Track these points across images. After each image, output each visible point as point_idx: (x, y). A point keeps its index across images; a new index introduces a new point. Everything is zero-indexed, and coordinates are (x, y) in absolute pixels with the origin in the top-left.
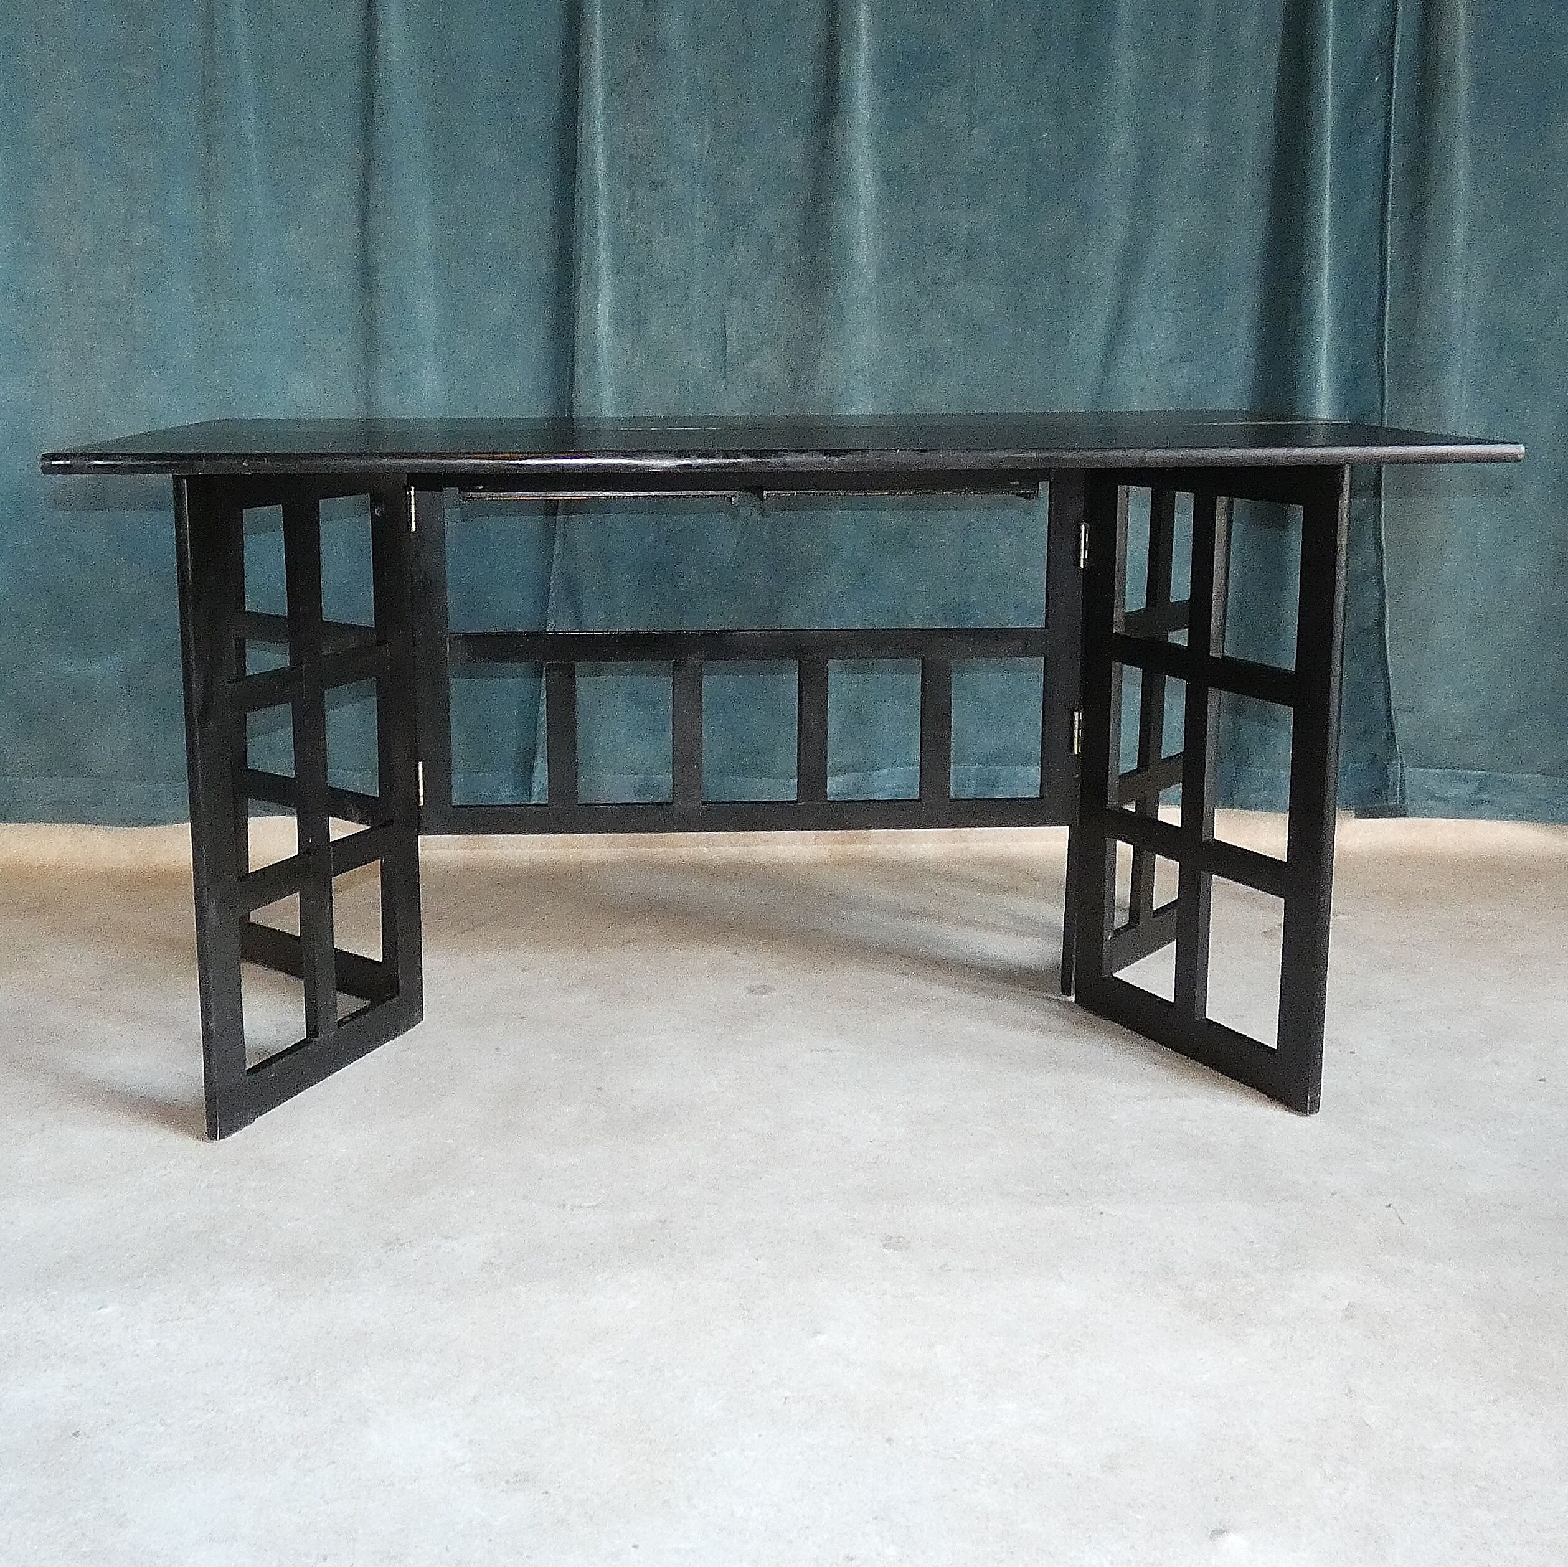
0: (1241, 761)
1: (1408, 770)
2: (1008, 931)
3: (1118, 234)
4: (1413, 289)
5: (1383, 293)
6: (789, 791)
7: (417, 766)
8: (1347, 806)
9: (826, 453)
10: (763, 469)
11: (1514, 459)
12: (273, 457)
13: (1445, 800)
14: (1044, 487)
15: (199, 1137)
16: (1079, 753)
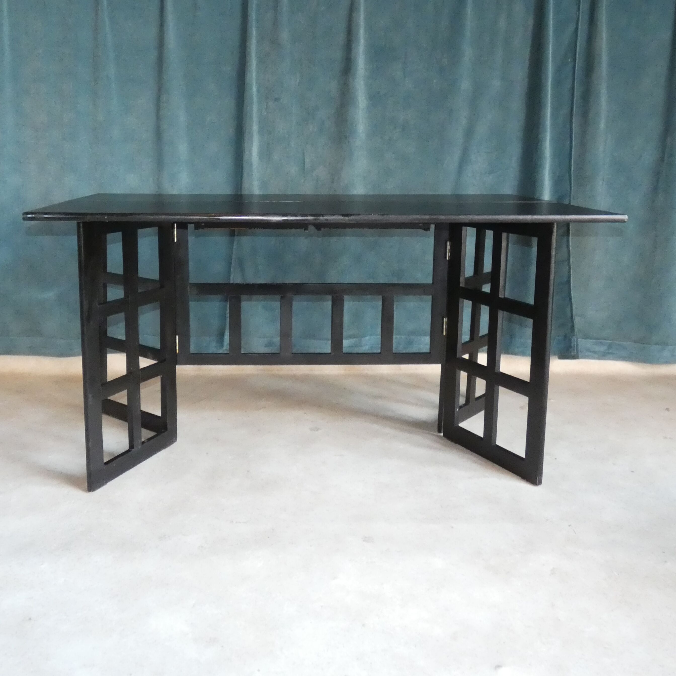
0: (512, 336)
1: (579, 340)
2: (417, 405)
3: (464, 121)
4: (583, 144)
5: (571, 148)
6: (327, 349)
7: (175, 338)
8: (555, 354)
9: (343, 215)
10: (318, 221)
11: (623, 221)
12: (118, 215)
13: (595, 352)
14: (433, 226)
15: (84, 490)
16: (445, 335)
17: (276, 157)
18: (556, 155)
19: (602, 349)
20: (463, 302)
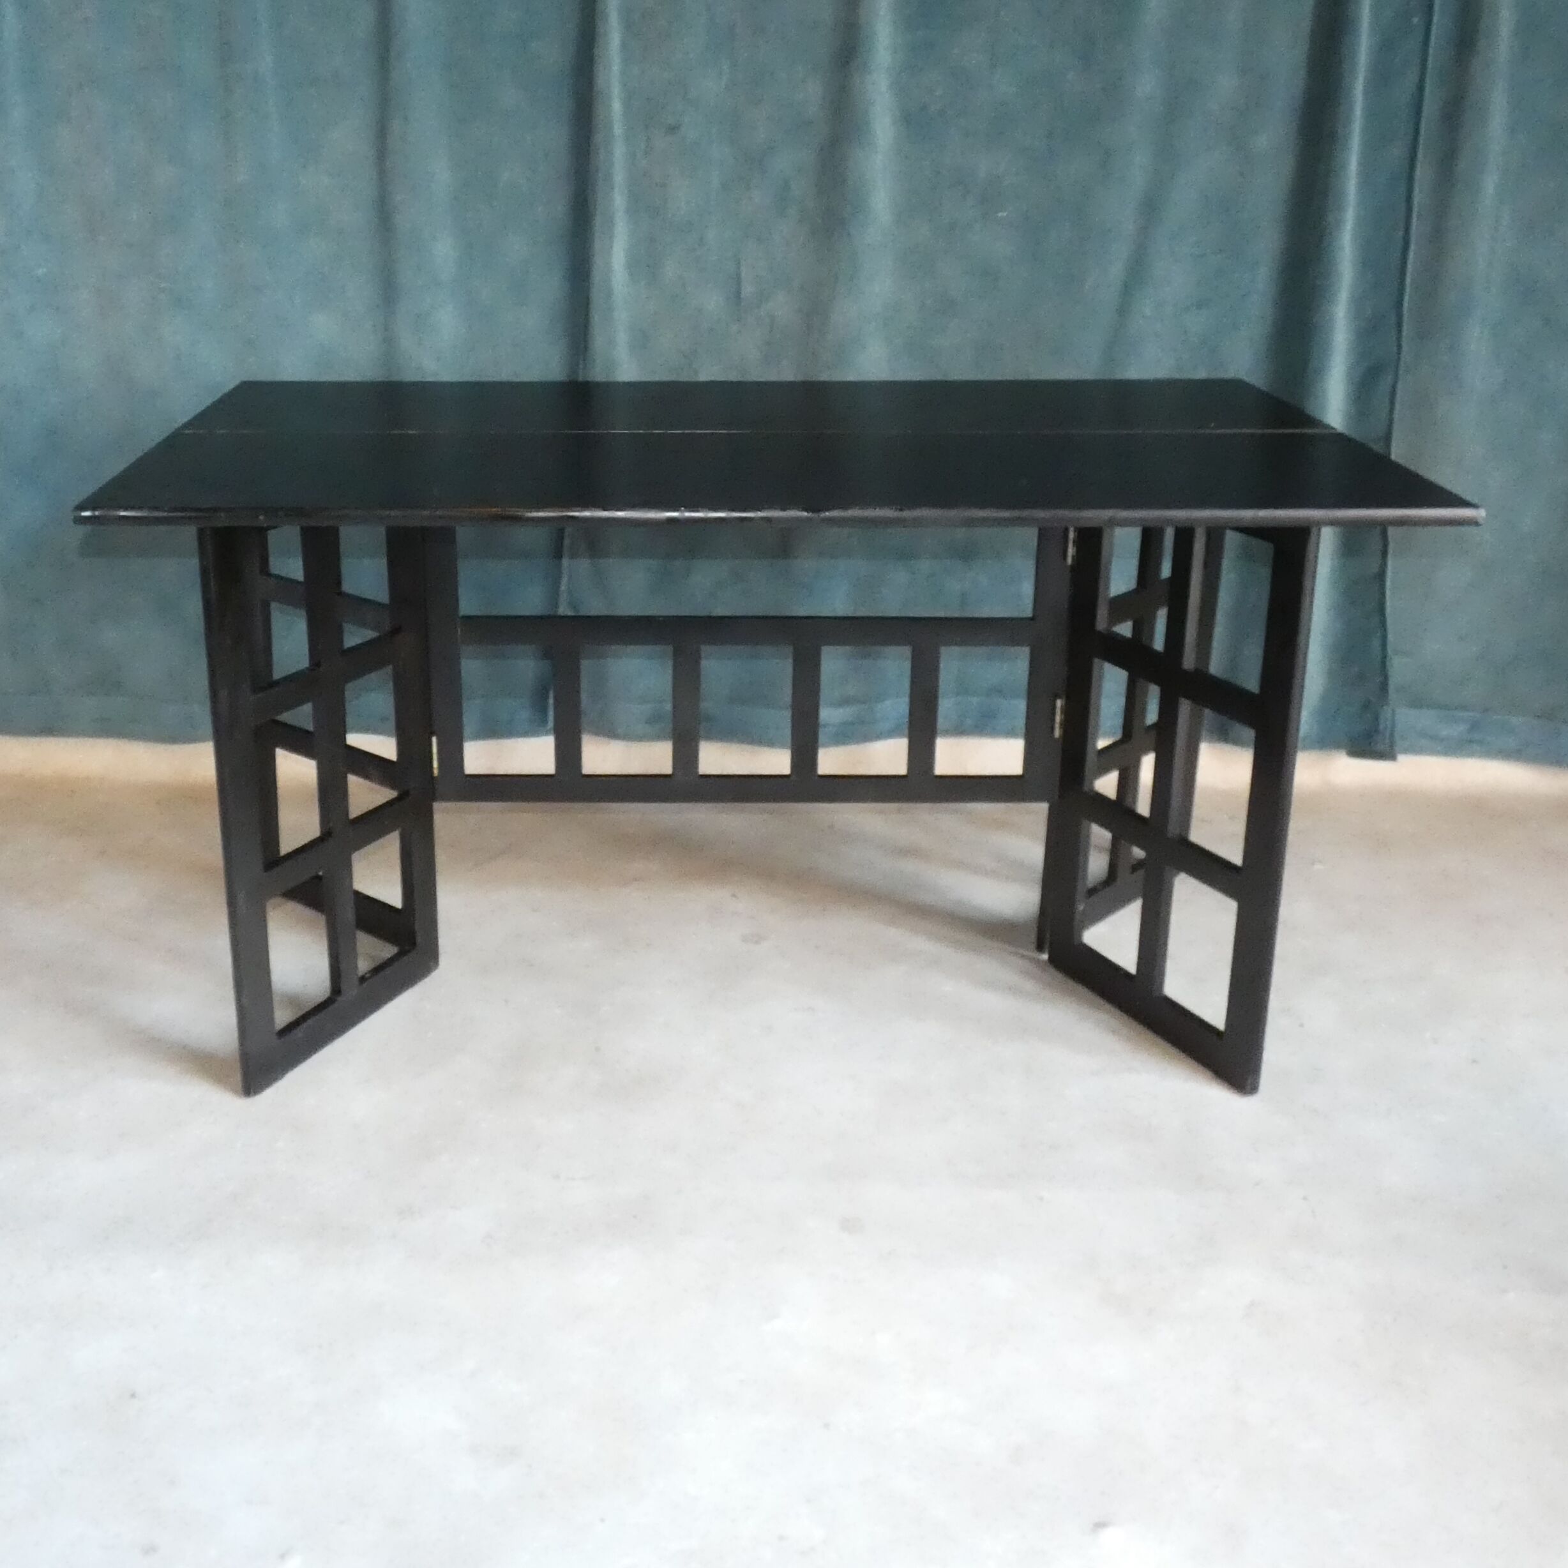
1: (1399, 712)
3: (1139, 179)
5: (1406, 244)
7: (431, 740)
8: (1338, 747)
12: (289, 511)
13: (1437, 739)
15: (235, 1092)
16: (1060, 736)
17: (670, 270)
18: (1368, 262)
19: (1456, 730)
20: (1101, 668)
